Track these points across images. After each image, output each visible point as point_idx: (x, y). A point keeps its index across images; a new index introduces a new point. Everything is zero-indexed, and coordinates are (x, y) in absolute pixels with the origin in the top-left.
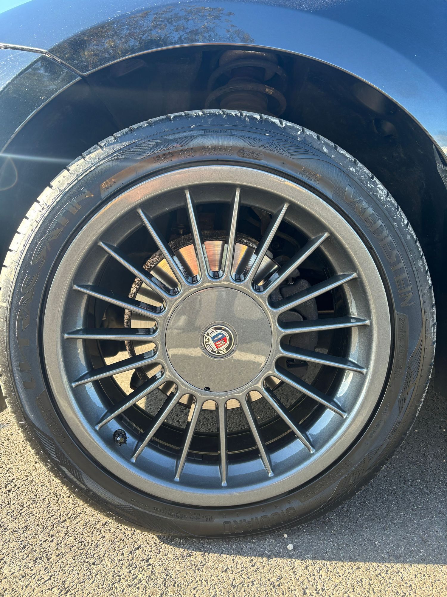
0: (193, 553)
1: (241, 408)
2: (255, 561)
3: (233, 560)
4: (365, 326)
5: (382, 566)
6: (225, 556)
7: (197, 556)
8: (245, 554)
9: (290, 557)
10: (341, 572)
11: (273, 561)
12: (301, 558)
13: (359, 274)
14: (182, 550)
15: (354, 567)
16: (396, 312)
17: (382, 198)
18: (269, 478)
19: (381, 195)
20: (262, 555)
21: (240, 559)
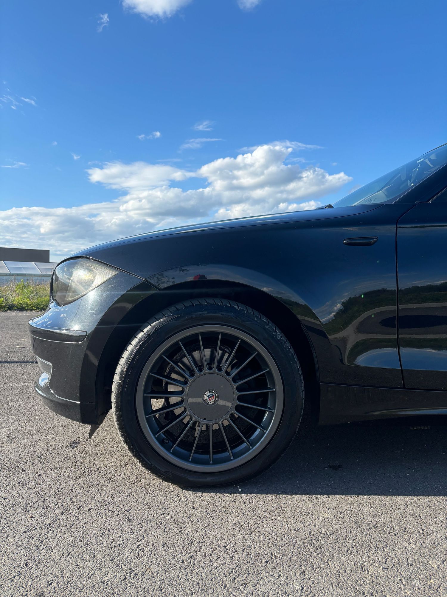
0: (197, 493)
1: (220, 429)
2: (224, 495)
3: (215, 495)
4: (273, 391)
5: (278, 496)
6: (211, 494)
7: (199, 494)
8: (220, 493)
9: (240, 493)
10: (260, 497)
11: (232, 495)
12: (245, 493)
13: (270, 369)
14: (192, 492)
15: (266, 496)
16: (285, 386)
17: (279, 338)
18: (232, 460)
19: (279, 337)
20: (228, 493)
21: (218, 494)
